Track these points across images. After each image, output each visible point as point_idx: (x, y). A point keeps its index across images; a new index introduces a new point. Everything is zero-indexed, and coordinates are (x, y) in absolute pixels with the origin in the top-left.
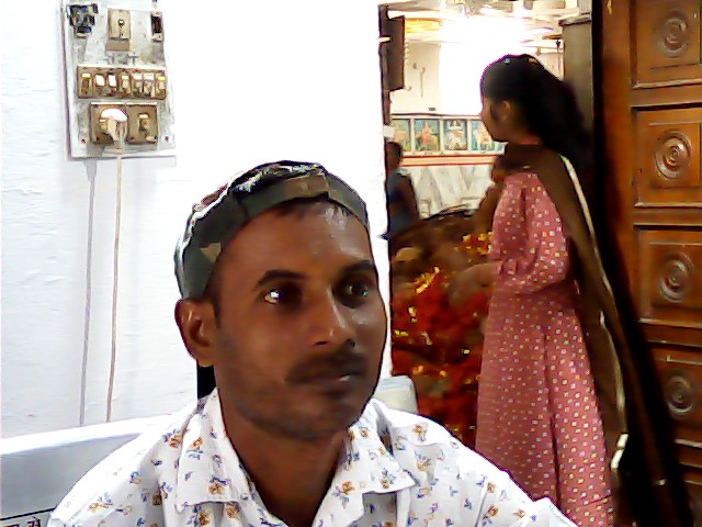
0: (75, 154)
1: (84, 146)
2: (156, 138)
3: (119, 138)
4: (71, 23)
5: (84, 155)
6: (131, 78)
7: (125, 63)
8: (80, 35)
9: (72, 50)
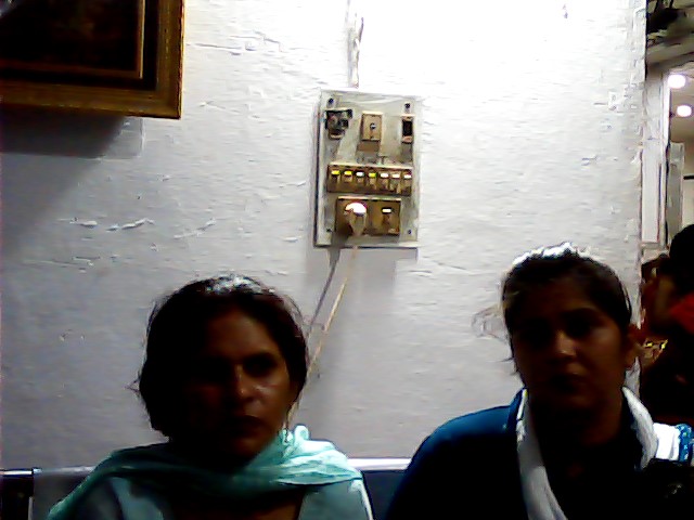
0: (321, 242)
1: (329, 234)
2: (398, 230)
3: (358, 230)
4: (326, 127)
6: (378, 176)
7: (375, 163)
8: (333, 136)
9: (326, 149)
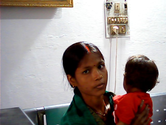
0: (107, 37)
1: (109, 35)
2: (125, 33)
3: (117, 33)
4: (106, 7)
5: (109, 37)
6: (120, 19)
7: (118, 16)
8: (108, 10)
9: (107, 13)
